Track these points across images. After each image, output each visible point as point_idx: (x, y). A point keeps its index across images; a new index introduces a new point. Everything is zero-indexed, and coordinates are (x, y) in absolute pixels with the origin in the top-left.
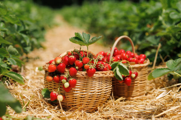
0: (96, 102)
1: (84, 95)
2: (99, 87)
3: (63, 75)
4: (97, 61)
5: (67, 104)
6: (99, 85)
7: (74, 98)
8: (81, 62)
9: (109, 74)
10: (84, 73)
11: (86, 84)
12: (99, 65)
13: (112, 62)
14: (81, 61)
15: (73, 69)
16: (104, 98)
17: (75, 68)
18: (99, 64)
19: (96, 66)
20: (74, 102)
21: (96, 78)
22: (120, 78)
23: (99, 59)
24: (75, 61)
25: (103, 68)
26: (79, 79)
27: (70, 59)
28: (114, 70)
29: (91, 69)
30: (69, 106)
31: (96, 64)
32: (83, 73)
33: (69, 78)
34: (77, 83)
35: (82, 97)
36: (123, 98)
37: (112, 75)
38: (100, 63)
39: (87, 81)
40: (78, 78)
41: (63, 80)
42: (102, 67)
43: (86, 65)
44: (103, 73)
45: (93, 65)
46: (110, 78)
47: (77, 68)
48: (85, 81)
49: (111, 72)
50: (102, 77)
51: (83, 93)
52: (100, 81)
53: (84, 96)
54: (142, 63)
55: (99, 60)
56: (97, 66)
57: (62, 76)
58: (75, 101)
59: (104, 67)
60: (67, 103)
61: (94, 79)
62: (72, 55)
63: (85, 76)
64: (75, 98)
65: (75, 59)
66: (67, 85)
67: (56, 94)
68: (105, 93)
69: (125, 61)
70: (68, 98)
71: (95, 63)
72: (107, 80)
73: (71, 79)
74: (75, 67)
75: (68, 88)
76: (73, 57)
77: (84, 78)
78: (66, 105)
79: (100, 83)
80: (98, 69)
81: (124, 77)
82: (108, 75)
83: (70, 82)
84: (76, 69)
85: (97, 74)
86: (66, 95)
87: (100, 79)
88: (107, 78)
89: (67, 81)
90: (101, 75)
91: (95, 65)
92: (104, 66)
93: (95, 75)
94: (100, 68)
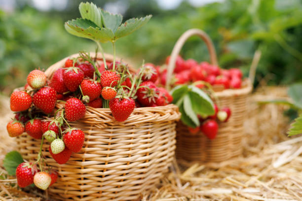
0: (137, 185)
1: (107, 170)
2: (146, 148)
3: (49, 119)
4: (140, 81)
5: (66, 192)
6: (146, 143)
7: (80, 179)
8: (96, 82)
9: (170, 113)
10: (104, 111)
11: (110, 141)
12: (145, 92)
13: (172, 86)
14: (96, 80)
15: (74, 101)
16: (157, 173)
17: (81, 99)
18: (144, 89)
19: (136, 94)
20: (82, 187)
21: (138, 124)
22: (192, 123)
23: (143, 78)
24: (81, 82)
25: (156, 98)
26: (93, 130)
27: (66, 76)
28: (179, 102)
29: (123, 99)
30: (69, 196)
31: (138, 88)
32: (102, 112)
33: (64, 126)
34: (86, 140)
35: (101, 177)
36: (199, 166)
37: (177, 116)
38: (147, 86)
39: (113, 133)
40: (89, 125)
41: (47, 133)
42: (153, 95)
43: (107, 88)
44: (154, 113)
45: (129, 91)
46: (172, 124)
47: (86, 98)
48: (110, 132)
49: (173, 109)
50: (152, 123)
51: (104, 164)
52: (147, 133)
53: (106, 173)
54: (238, 86)
55: (145, 80)
56: (139, 93)
57: (45, 121)
58: (85, 184)
59: (156, 96)
60: (64, 190)
61: (132, 128)
62: (72, 66)
63: (109, 120)
64: (85, 179)
65: (80, 75)
66: (58, 145)
67: (30, 169)
68: (161, 162)
69: (200, 83)
70: (65, 176)
71: (135, 87)
72: (165, 129)
73: (69, 130)
74: (82, 97)
75: (61, 153)
76: (76, 69)
77: (106, 126)
78: (63, 194)
79: (147, 138)
80: (141, 101)
81: (201, 120)
82: (167, 116)
83: (66, 137)
84: (84, 102)
85: (140, 116)
86: (60, 169)
87: (148, 128)
88: (165, 123)
89: (59, 135)
90: (151, 117)
91: (135, 92)
92: (158, 94)
93: (132, 117)
94: (148, 98)
